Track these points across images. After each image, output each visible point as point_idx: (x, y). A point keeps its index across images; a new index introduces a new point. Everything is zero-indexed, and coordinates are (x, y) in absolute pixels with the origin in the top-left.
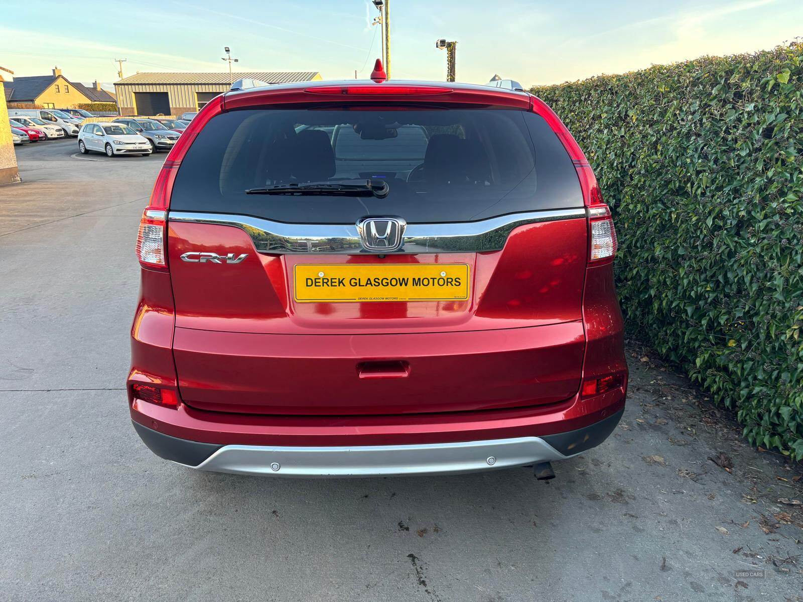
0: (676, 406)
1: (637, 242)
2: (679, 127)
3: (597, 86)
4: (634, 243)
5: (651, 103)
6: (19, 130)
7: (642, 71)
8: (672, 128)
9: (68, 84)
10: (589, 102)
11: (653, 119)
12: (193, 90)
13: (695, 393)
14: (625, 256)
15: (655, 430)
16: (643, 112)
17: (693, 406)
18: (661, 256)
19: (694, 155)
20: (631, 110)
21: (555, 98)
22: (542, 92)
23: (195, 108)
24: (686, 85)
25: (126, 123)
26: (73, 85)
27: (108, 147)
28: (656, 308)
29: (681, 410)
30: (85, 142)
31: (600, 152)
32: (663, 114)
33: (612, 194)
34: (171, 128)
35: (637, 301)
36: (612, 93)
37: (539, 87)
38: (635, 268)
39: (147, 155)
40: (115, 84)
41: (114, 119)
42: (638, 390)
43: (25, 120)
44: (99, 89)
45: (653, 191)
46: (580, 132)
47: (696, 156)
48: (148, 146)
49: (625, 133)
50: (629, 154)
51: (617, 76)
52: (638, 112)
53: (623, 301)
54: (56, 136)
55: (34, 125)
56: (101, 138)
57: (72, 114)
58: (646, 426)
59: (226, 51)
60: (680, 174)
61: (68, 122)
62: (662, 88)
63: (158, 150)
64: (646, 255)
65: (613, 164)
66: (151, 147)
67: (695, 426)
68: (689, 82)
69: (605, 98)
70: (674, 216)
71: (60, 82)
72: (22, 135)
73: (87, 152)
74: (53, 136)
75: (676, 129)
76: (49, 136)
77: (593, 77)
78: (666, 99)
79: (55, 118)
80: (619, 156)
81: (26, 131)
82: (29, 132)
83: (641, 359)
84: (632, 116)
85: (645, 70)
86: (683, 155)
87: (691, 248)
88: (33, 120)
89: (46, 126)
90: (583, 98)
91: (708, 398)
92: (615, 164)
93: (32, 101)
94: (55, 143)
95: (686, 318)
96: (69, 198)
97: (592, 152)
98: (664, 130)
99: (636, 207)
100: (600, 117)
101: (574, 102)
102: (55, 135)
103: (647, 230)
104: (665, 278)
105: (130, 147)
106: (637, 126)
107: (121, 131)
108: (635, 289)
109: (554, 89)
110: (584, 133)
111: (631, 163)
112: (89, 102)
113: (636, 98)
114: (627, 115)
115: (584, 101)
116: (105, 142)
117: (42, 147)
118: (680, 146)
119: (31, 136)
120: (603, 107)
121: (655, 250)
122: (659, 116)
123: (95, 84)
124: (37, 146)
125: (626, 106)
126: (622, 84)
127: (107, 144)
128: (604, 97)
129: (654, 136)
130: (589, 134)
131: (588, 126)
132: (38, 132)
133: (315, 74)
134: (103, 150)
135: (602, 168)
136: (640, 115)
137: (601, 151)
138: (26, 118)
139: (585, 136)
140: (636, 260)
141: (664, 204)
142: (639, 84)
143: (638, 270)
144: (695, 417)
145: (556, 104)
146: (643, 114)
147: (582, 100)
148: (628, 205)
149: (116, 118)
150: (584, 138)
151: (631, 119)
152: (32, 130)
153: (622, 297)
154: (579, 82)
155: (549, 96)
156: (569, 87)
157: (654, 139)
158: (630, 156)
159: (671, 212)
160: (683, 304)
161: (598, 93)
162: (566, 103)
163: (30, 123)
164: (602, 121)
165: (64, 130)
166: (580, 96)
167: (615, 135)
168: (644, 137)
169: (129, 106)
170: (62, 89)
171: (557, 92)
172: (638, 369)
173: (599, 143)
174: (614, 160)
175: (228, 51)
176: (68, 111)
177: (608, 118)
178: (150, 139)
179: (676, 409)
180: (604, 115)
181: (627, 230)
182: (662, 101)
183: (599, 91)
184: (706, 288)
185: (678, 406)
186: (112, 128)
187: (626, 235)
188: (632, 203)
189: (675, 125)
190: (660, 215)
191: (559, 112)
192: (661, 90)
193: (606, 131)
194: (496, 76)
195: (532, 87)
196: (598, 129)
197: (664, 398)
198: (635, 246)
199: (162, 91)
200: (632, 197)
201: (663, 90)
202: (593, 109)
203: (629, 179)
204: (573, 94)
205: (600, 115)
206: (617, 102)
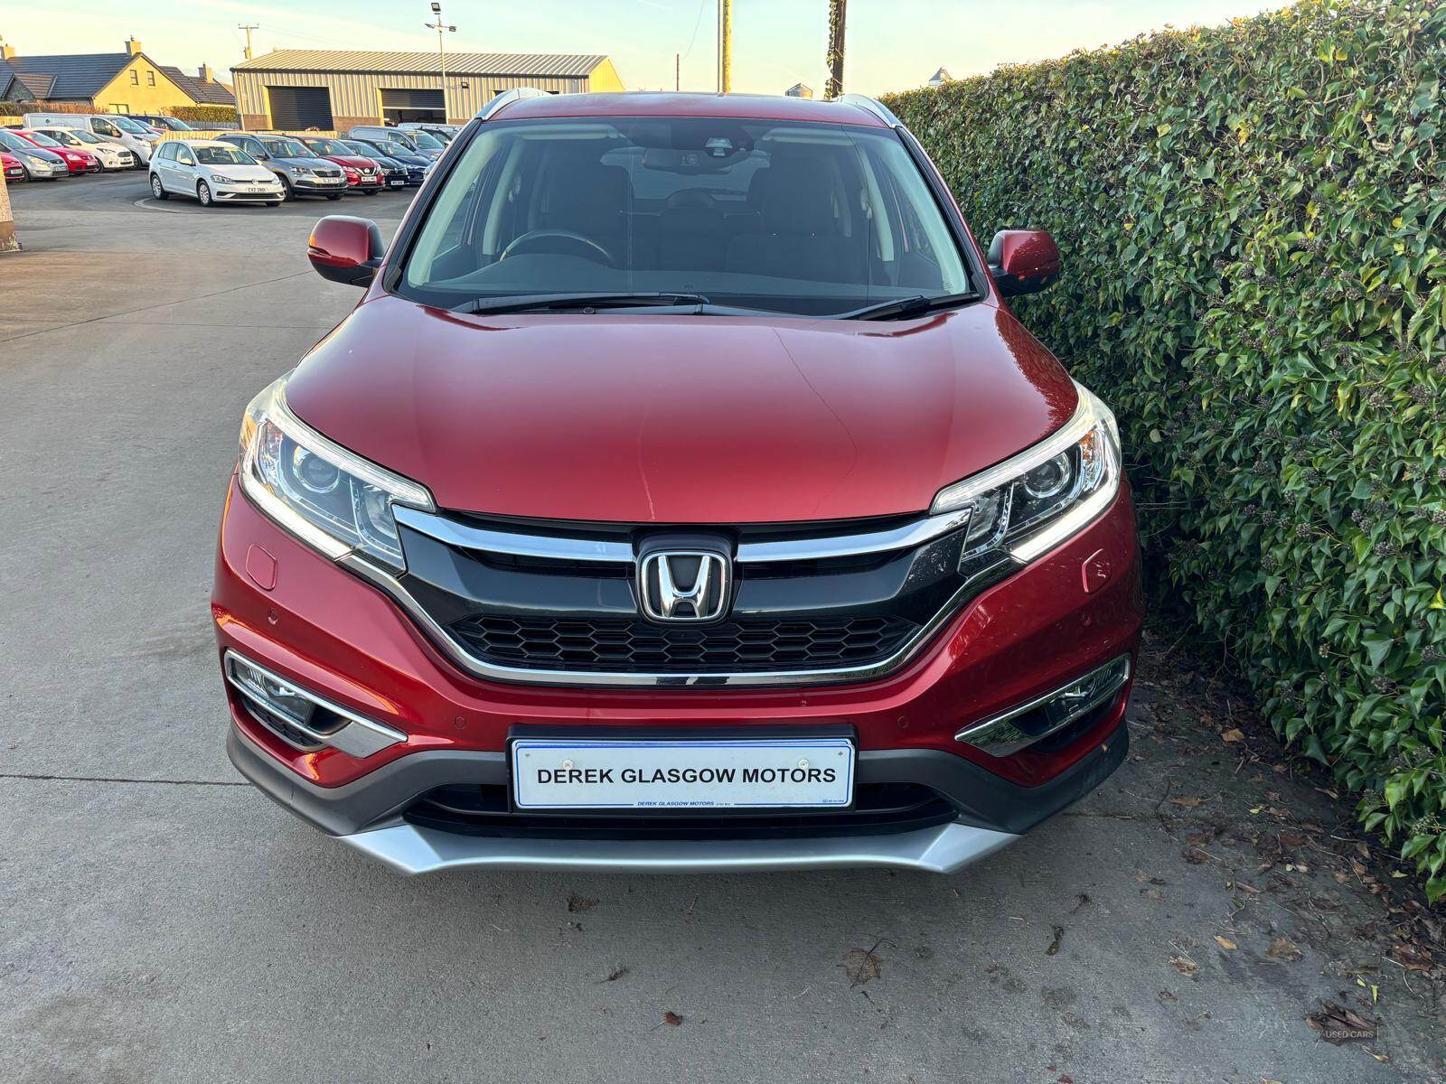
0: (1319, 894)
1: (1232, 447)
2: (1372, 158)
3: (1150, 55)
4: (1223, 450)
5: (1296, 92)
6: (49, 152)
7: (1270, 14)
8: (1353, 160)
9: (152, 69)
10: (1128, 98)
11: (1299, 136)
12: (375, 85)
13: (1366, 854)
14: (1198, 480)
15: (1268, 981)
16: (1269, 119)
17: (1365, 896)
18: (1301, 498)
19: (1414, 236)
20: (1234, 115)
21: (1047, 92)
22: (1018, 78)
23: (378, 119)
24: (1396, 43)
25: (239, 142)
26: (164, 71)
27: (203, 188)
28: (1278, 625)
29: (1334, 907)
30: (161, 176)
31: (1147, 221)
32: (1324, 125)
33: (1172, 324)
34: (323, 154)
35: (1222, 592)
36: (1187, 74)
37: (1012, 67)
38: (1224, 513)
39: (275, 204)
40: (233, 70)
41: (218, 134)
42: (1219, 833)
43: (63, 134)
44: (209, 80)
45: (1288, 323)
46: (1102, 170)
47: (1421, 238)
48: (277, 187)
49: (1217, 173)
50: (1224, 225)
51: (1203, 30)
52: (1256, 119)
53: (1184, 583)
54: (119, 165)
55: (79, 144)
56: (190, 170)
57: (154, 124)
58: (1243, 965)
59: (434, 10)
60: (1368, 283)
61: (141, 139)
62: (1326, 54)
63: (296, 196)
64: (1258, 486)
65: (1179, 251)
66: (282, 189)
67: (1375, 969)
68: (1410, 34)
69: (1170, 85)
70: (1342, 394)
71: (138, 64)
72: (54, 162)
73: (167, 197)
74: (113, 166)
75: (1363, 162)
76: (107, 165)
77: (1142, 35)
78: (1335, 85)
79: (118, 132)
80: (1198, 231)
81: (63, 155)
82: (68, 156)
83: (1224, 736)
84: (1239, 130)
85: (1278, 13)
86: (1379, 233)
87: (1389, 484)
88: (78, 134)
89: (101, 145)
90: (1113, 89)
91: (1401, 872)
92: (1185, 251)
93: (89, 99)
94: (115, 178)
95: (1361, 669)
96: (93, 285)
97: (1129, 220)
98: (1329, 164)
99: (1234, 359)
100: (1153, 133)
101: (1091, 100)
102: (118, 163)
103: (1263, 421)
104: (1310, 554)
105: (243, 189)
106: (1250, 154)
107: (228, 158)
108: (1217, 562)
109: (1045, 70)
110: (1110, 173)
111: (1229, 248)
112: (191, 103)
113: (1251, 83)
114: (1223, 128)
115: (1116, 98)
116: (197, 176)
117: (92, 184)
118: (1372, 210)
119: (72, 165)
120: (1164, 109)
121: (1283, 478)
122: (1314, 127)
123: (203, 70)
124: (81, 182)
125: (1222, 105)
126: (1214, 50)
127: (201, 181)
128: (1168, 82)
129: (1299, 180)
130: (1122, 175)
131: (1120, 158)
132: (85, 157)
133: (601, 58)
134: (192, 192)
135: (1150, 259)
136: (1260, 128)
137: (1152, 216)
138: (65, 130)
139: (1111, 181)
140: (1227, 495)
141: (1313, 357)
142: (1261, 47)
143: (1231, 521)
144: (1373, 938)
145: (1049, 106)
146: (1269, 124)
147: (1110, 94)
148: (1213, 353)
149: (223, 133)
150: (1111, 186)
151: (1236, 137)
152: (74, 153)
153: (1182, 572)
154: (1106, 51)
155: (1034, 88)
156: (1082, 62)
157: (1297, 188)
158: (1227, 232)
159: (1335, 385)
160: (1356, 630)
161: (1152, 77)
162: (1073, 102)
163: (72, 139)
164: (1158, 144)
165: (134, 153)
166: (1107, 82)
167: (1189, 178)
168: (1268, 182)
169: (258, 112)
170: (144, 79)
171: (1052, 77)
172: (1216, 763)
173: (1146, 197)
174: (1183, 241)
175: (437, 10)
176: (146, 119)
177: (1175, 134)
178: (280, 175)
179: (1321, 904)
180: (1164, 129)
181: (1208, 415)
182: (1325, 90)
183: (1154, 69)
184: (1431, 601)
185: (1326, 896)
186: (213, 152)
187: (1203, 428)
188: (1225, 350)
189: (1360, 151)
190: (1302, 388)
191: (1054, 124)
192: (1325, 59)
193: (1165, 169)
194: (940, 71)
195: (997, 68)
196: (1147, 164)
197: (1289, 868)
198: (1227, 458)
199: (318, 85)
200: (1225, 335)
201: (1329, 59)
202: (1137, 116)
203: (1219, 291)
204: (1090, 79)
205: (1155, 128)
206: (1201, 96)
